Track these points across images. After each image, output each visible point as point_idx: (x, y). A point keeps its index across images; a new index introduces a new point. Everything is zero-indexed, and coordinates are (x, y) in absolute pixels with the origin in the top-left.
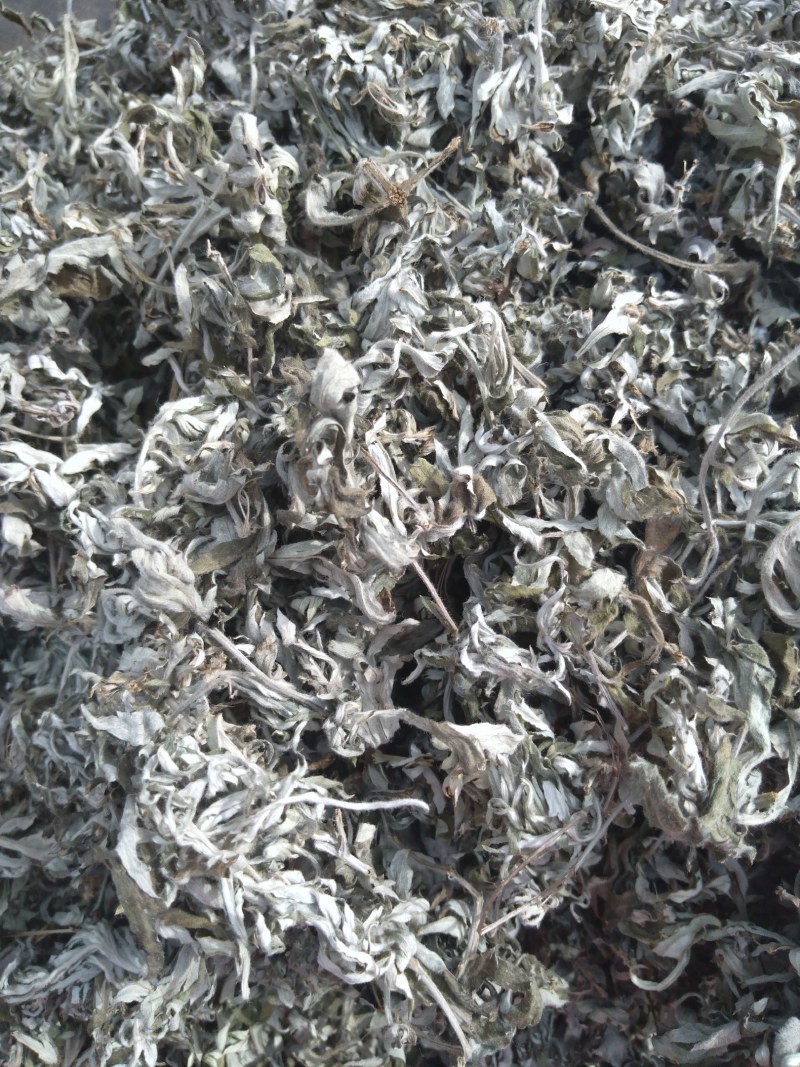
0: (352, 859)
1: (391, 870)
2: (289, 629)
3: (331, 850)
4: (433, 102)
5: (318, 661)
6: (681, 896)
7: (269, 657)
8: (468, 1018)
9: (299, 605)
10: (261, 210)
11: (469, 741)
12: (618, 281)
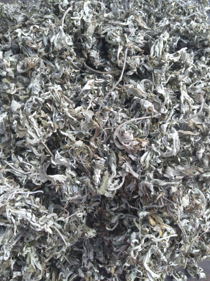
0: (35, 205)
1: (49, 208)
2: (21, 159)
3: (30, 204)
4: (43, 43)
5: (28, 165)
6: (114, 209)
7: (17, 165)
8: (67, 238)
9: (23, 154)
10: (5, 71)
11: (53, 179)
12: (88, 78)
